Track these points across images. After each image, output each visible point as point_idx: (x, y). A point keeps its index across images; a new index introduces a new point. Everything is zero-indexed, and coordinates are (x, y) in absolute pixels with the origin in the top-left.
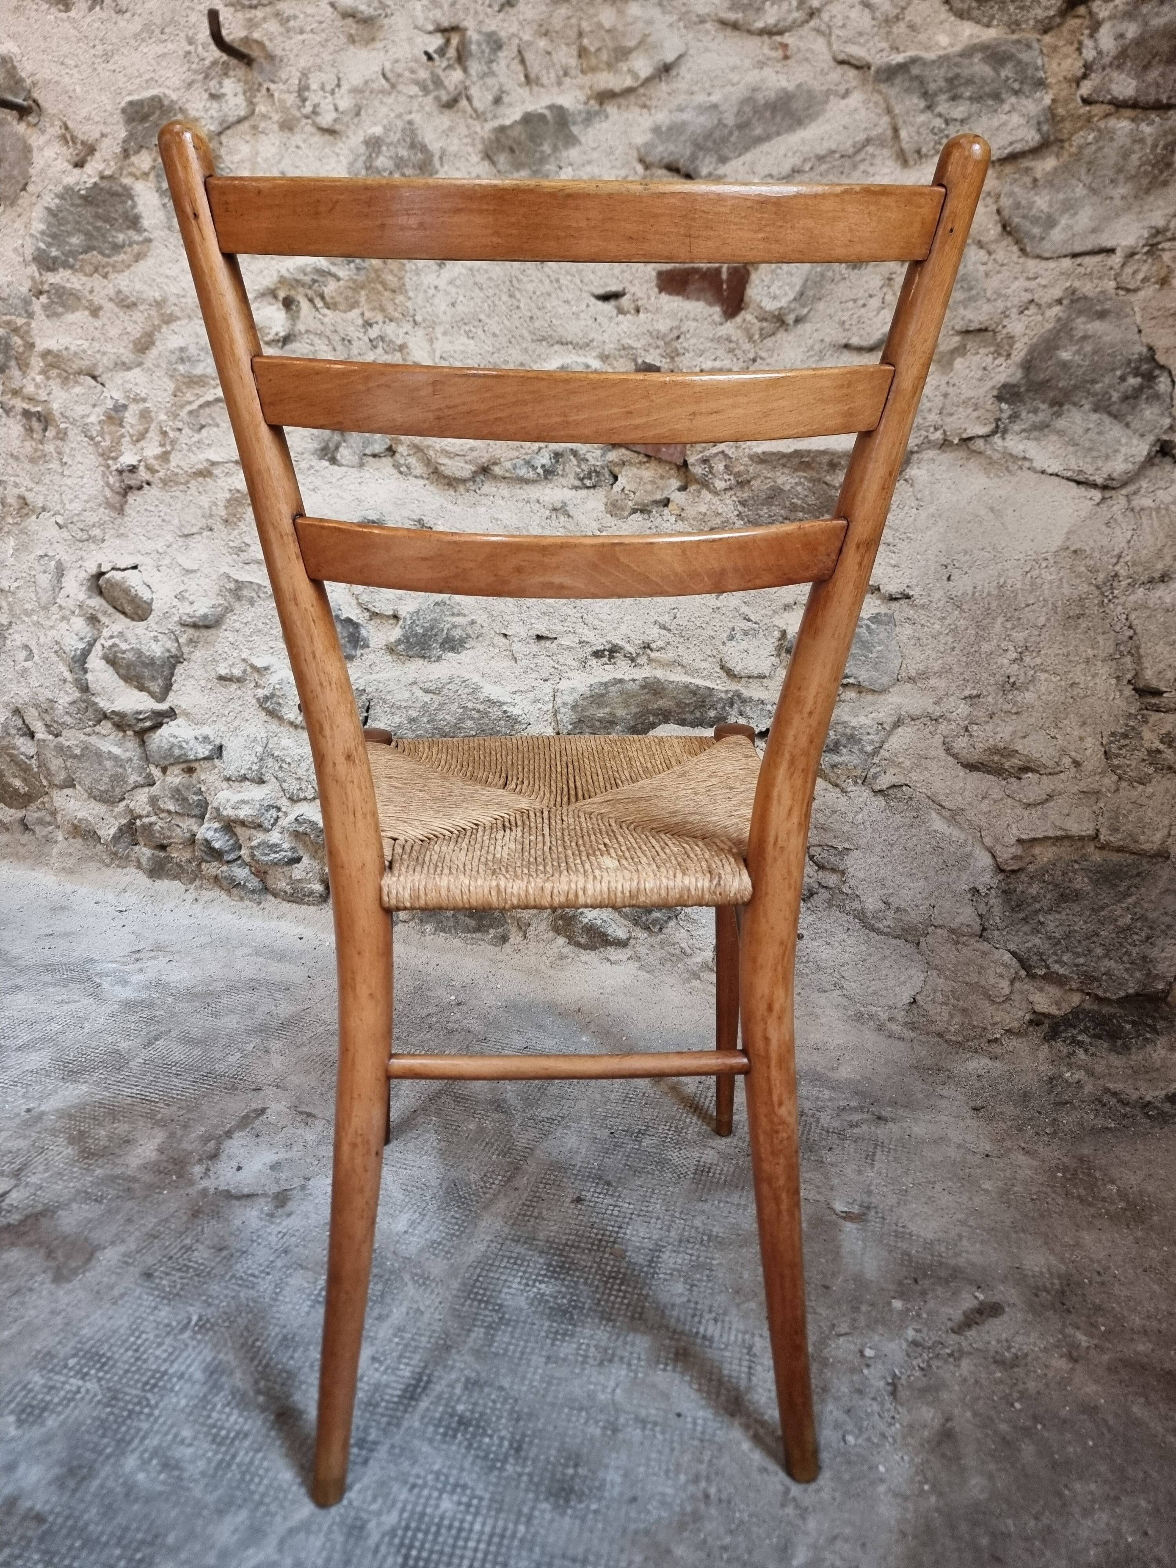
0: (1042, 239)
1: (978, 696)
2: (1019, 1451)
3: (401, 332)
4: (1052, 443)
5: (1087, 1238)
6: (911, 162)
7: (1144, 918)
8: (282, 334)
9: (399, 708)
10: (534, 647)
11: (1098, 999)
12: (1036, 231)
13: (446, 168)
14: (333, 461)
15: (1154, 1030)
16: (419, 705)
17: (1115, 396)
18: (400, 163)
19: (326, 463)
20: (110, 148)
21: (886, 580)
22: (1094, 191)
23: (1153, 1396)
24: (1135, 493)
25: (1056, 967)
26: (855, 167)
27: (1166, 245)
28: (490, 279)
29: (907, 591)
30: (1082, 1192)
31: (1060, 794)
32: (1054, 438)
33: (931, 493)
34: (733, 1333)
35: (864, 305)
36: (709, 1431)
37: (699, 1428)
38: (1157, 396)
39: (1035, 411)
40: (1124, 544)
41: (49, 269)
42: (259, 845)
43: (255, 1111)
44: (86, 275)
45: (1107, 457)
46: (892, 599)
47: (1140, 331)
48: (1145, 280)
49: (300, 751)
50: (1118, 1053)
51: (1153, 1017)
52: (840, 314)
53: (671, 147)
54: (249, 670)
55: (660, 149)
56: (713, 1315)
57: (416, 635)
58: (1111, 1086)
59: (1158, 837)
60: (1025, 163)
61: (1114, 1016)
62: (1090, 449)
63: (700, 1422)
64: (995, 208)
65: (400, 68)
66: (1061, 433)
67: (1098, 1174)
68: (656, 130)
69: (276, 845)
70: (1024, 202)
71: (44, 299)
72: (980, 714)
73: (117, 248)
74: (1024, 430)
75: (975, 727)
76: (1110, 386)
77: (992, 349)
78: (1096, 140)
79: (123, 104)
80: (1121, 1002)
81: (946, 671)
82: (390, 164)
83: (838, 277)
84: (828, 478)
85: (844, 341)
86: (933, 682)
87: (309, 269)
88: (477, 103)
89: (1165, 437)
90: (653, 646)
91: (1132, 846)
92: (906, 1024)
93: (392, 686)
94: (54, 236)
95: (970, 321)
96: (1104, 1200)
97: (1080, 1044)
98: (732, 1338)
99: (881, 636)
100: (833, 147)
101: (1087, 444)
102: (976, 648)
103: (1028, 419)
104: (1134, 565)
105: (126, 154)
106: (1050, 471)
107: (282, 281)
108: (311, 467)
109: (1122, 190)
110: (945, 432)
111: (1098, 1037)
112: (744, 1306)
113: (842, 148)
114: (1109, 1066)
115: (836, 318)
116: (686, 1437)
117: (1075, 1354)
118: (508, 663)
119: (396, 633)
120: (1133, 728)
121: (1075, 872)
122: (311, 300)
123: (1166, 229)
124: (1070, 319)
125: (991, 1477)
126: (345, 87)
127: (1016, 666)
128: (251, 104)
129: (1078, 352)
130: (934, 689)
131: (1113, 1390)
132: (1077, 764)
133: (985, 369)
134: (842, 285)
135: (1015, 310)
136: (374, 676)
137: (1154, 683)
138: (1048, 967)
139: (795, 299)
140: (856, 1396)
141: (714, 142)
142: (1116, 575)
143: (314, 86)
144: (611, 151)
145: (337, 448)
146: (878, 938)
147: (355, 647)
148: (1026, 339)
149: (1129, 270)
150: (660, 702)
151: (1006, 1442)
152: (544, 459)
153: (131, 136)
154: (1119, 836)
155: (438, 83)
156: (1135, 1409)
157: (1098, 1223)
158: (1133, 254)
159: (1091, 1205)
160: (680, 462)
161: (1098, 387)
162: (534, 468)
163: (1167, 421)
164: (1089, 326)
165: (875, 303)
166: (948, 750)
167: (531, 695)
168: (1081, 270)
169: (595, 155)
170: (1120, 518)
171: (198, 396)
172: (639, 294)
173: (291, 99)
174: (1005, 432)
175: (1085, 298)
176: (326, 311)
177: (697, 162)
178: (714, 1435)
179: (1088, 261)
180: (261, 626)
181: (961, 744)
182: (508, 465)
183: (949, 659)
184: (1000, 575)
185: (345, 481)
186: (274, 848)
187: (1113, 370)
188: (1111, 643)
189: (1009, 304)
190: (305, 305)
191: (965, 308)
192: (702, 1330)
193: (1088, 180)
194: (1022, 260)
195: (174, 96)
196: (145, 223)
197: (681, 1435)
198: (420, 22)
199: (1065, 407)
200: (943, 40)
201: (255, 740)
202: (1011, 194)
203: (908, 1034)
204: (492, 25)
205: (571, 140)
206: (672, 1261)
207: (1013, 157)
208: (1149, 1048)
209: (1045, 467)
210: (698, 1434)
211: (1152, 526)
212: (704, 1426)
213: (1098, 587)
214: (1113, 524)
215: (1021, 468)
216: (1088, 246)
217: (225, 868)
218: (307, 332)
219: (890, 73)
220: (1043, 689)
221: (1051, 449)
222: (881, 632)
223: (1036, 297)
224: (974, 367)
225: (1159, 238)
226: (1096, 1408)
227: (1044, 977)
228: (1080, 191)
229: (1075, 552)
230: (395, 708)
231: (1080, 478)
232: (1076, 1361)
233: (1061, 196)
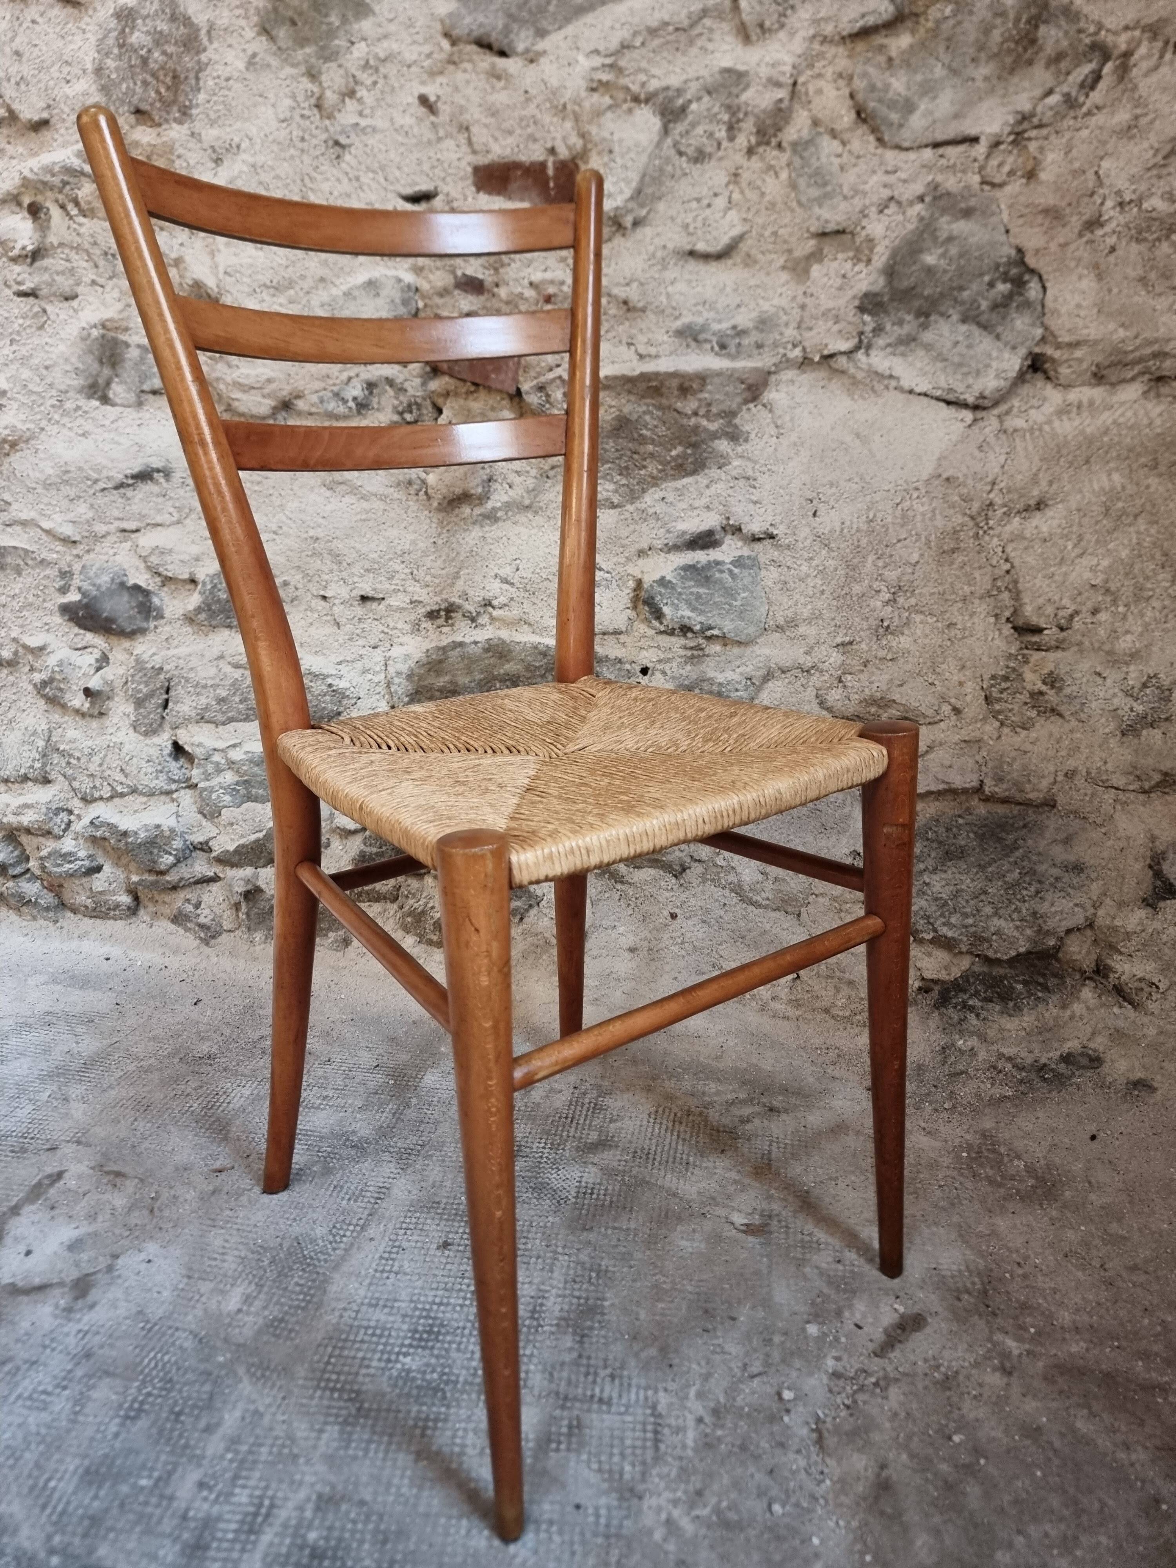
0: (901, 126)
1: (851, 643)
2: (964, 1494)
3: (175, 242)
4: (920, 358)
5: (1002, 1223)
6: (754, 38)
7: (1032, 872)
8: (30, 248)
9: (205, 687)
10: (359, 610)
11: (988, 961)
12: (894, 117)
13: (216, 45)
14: (105, 400)
15: (1046, 988)
16: (228, 682)
17: (984, 305)
18: (159, 39)
19: (96, 403)
21: (747, 519)
22: (954, 72)
23: (1096, 1407)
24: (1007, 413)
25: (945, 931)
26: (691, 42)
27: (1033, 133)
28: (277, 177)
29: (771, 529)
30: (991, 1172)
31: (941, 744)
32: (921, 353)
33: (792, 419)
34: (634, 1390)
35: (709, 206)
36: (615, 1522)
37: (603, 1521)
38: (1027, 304)
39: (900, 323)
40: (997, 470)
42: (50, 854)
43: (49, 1176)
45: (978, 373)
46: (755, 539)
47: (1007, 231)
48: (1011, 173)
49: (90, 743)
50: (1010, 1016)
51: (1044, 975)
52: (683, 215)
53: (481, 18)
54: (20, 649)
55: (468, 20)
56: (608, 1371)
57: (219, 601)
58: (1004, 1050)
59: (1045, 784)
60: (879, 40)
61: (1005, 977)
62: (960, 365)
63: (603, 1512)
64: (847, 92)
66: (928, 347)
67: (1002, 1150)
69: (70, 854)
70: (879, 85)
72: (854, 663)
74: (889, 345)
75: (849, 677)
76: (978, 293)
77: (851, 254)
78: (955, 13)
80: (1012, 962)
81: (815, 617)
82: (147, 40)
83: (679, 172)
84: (679, 405)
85: (688, 247)
86: (802, 629)
87: (57, 169)
89: (1037, 350)
90: (495, 603)
91: (1019, 797)
92: (790, 1001)
93: (194, 662)
95: (827, 221)
96: (1012, 1178)
97: (972, 1009)
98: (633, 1397)
99: (745, 581)
100: (667, 18)
101: (956, 359)
102: (846, 590)
103: (893, 331)
104: (1009, 492)
106: (918, 390)
107: (26, 183)
108: (78, 408)
109: (985, 70)
110: (804, 349)
111: (990, 1000)
112: (643, 1355)
113: (676, 19)
114: (1001, 1030)
115: (679, 221)
116: (588, 1535)
117: (1008, 1365)
118: (330, 629)
119: (194, 600)
120: (1014, 670)
121: (959, 827)
122: (63, 207)
123: (1033, 115)
124: (933, 219)
125: (937, 1533)
127: (889, 609)
129: (943, 255)
130: (804, 637)
131: (1054, 1405)
132: (957, 711)
133: (844, 276)
134: (684, 182)
135: (874, 209)
136: (172, 652)
137: (1035, 620)
138: (935, 930)
139: (632, 198)
140: (778, 1451)
141: (530, 11)
142: (991, 504)
144: (410, 24)
145: (108, 384)
146: (756, 911)
147: (147, 619)
148: (887, 242)
149: (994, 162)
150: (507, 667)
151: (949, 1487)
152: (356, 390)
154: (1005, 786)
156: (1079, 1424)
157: (1010, 1206)
158: (997, 144)
159: (1000, 1185)
160: (512, 390)
161: (966, 294)
162: (344, 401)
163: (1039, 332)
164: (954, 226)
165: (720, 202)
166: (822, 704)
167: (359, 665)
168: (943, 161)
169: (392, 28)
170: (992, 439)
172: (454, 194)
174: (869, 347)
175: (948, 194)
176: (81, 219)
177: (512, 36)
178: (621, 1526)
179: (952, 152)
180: (31, 599)
181: (835, 696)
182: (314, 398)
183: (819, 604)
184: (869, 509)
185: (120, 423)
186: (67, 857)
187: (982, 275)
188: (988, 579)
189: (867, 202)
190: (55, 213)
191: (820, 206)
192: (597, 1391)
193: (946, 58)
194: (880, 151)
197: (582, 1534)
199: (932, 318)
201: (35, 733)
202: (865, 75)
203: (792, 1012)
205: (363, 10)
206: (557, 1308)
207: (865, 33)
208: (1041, 1007)
209: (913, 385)
210: (601, 1529)
211: (1026, 449)
212: (609, 1518)
213: (972, 518)
214: (985, 448)
215: (887, 387)
216: (950, 133)
217: (10, 884)
218: (61, 245)
220: (919, 632)
221: (919, 365)
222: (745, 577)
223: (896, 194)
224: (833, 275)
225: (1025, 125)
226: (1039, 1429)
227: (932, 941)
228: (939, 71)
229: (948, 479)
230: (199, 687)
231: (951, 397)
232: (1010, 1374)
233: (919, 77)
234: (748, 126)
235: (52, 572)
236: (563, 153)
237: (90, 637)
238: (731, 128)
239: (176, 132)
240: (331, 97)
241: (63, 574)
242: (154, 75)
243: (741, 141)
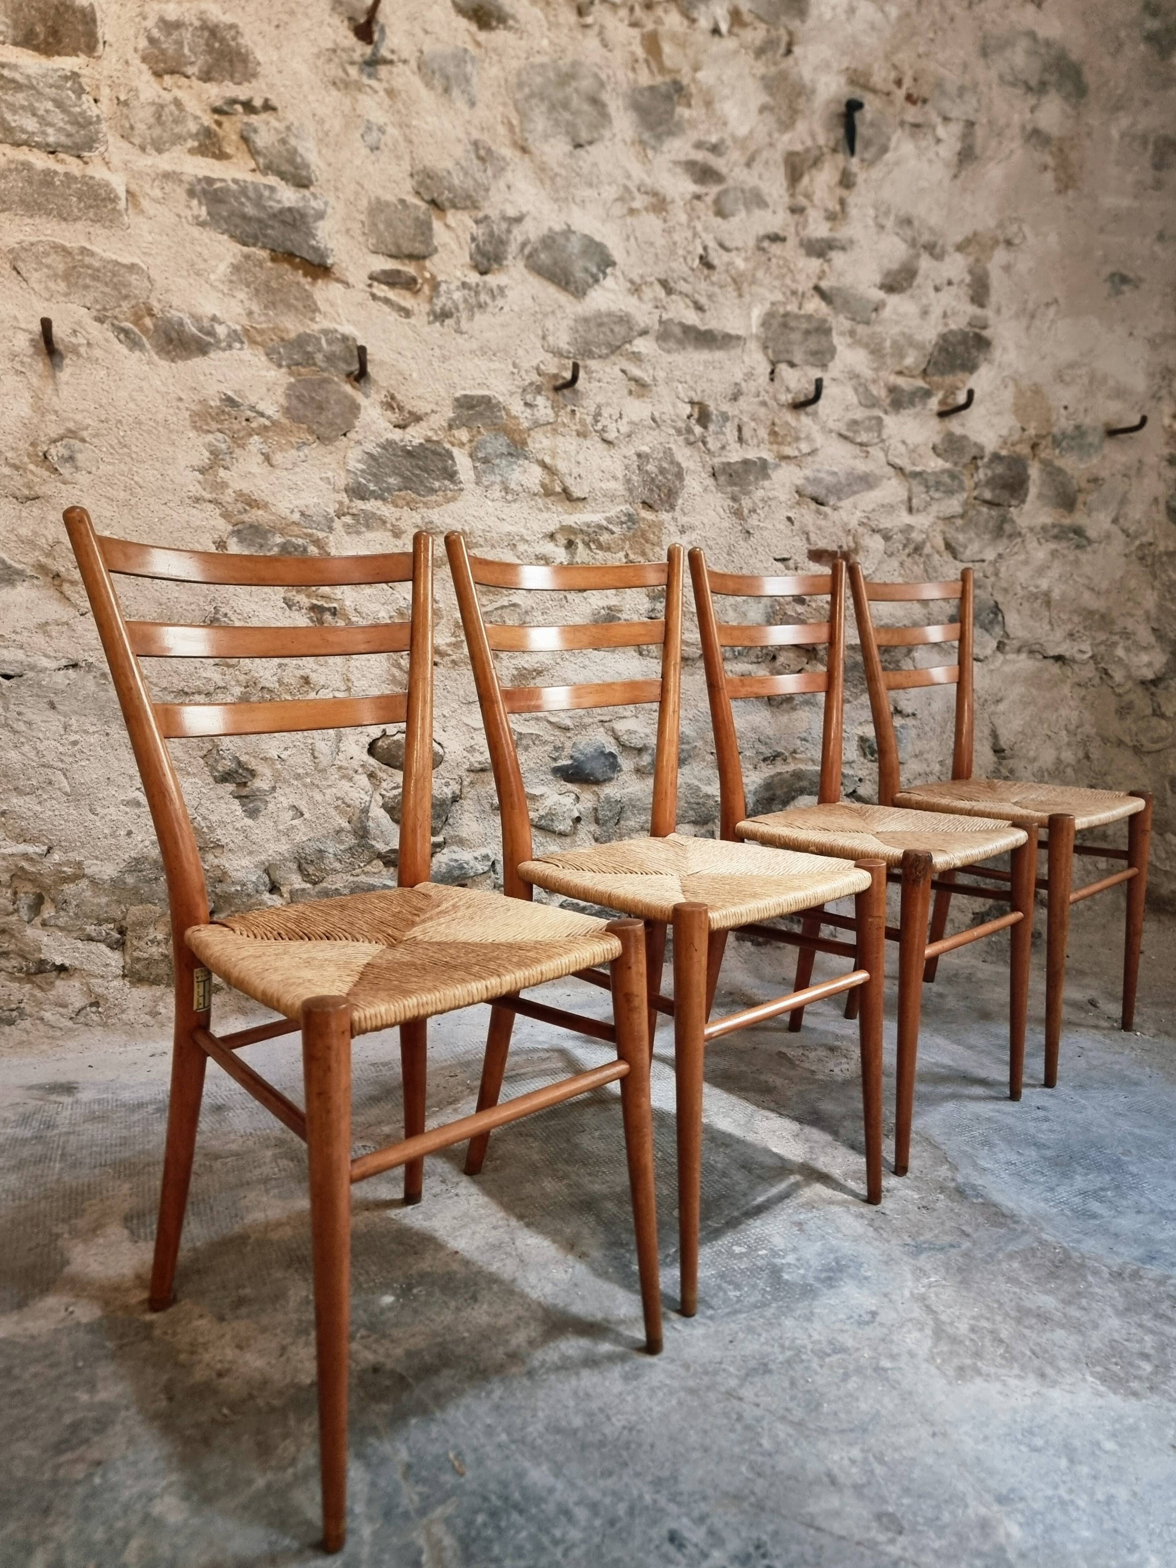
0: (960, 552)
6: (915, 515)
12: (958, 549)
13: (689, 477)
18: (662, 471)
20: (439, 420)
21: (905, 707)
22: (978, 535)
26: (895, 513)
38: (999, 623)
41: (363, 498)
44: (397, 506)
47: (992, 595)
53: (815, 488)
55: (810, 488)
60: (956, 521)
64: (944, 537)
65: (665, 417)
68: (807, 479)
70: (954, 536)
71: (348, 519)
73: (433, 491)
78: (979, 515)
79: (458, 395)
82: (655, 470)
88: (710, 446)
89: (1001, 639)
94: (375, 475)
99: (906, 736)
105: (450, 427)
107: (565, 529)
109: (987, 537)
119: (646, 759)
122: (588, 543)
123: (1000, 554)
126: (625, 419)
128: (557, 416)
136: (626, 790)
137: (1003, 747)
141: (836, 490)
143: (606, 415)
144: (784, 485)
147: (613, 772)
149: (988, 568)
150: (802, 784)
153: (458, 417)
155: (689, 431)
158: (990, 562)
161: (982, 617)
163: (1002, 633)
168: (975, 567)
169: (776, 485)
170: (986, 674)
171: (491, 601)
172: (799, 560)
173: (589, 420)
176: (597, 551)
177: (827, 498)
179: (977, 564)
187: (985, 611)
190: (580, 546)
193: (976, 531)
194: (955, 561)
195: (501, 399)
196: (462, 476)
198: (682, 395)
200: (932, 464)
202: (950, 532)
204: (726, 407)
205: (767, 477)
216: (978, 558)
219: (916, 475)
222: (905, 733)
228: (973, 535)
234: (912, 546)
235: (549, 748)
236: (845, 548)
237: (570, 786)
238: (905, 546)
239: (665, 516)
240: (746, 511)
241: (556, 749)
242: (659, 488)
243: (907, 551)
